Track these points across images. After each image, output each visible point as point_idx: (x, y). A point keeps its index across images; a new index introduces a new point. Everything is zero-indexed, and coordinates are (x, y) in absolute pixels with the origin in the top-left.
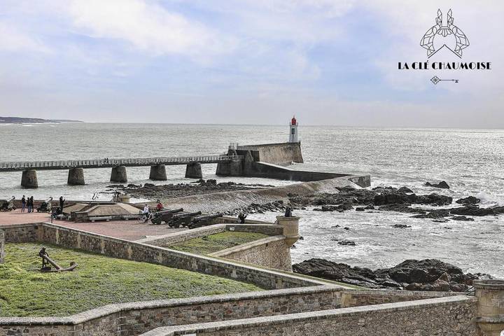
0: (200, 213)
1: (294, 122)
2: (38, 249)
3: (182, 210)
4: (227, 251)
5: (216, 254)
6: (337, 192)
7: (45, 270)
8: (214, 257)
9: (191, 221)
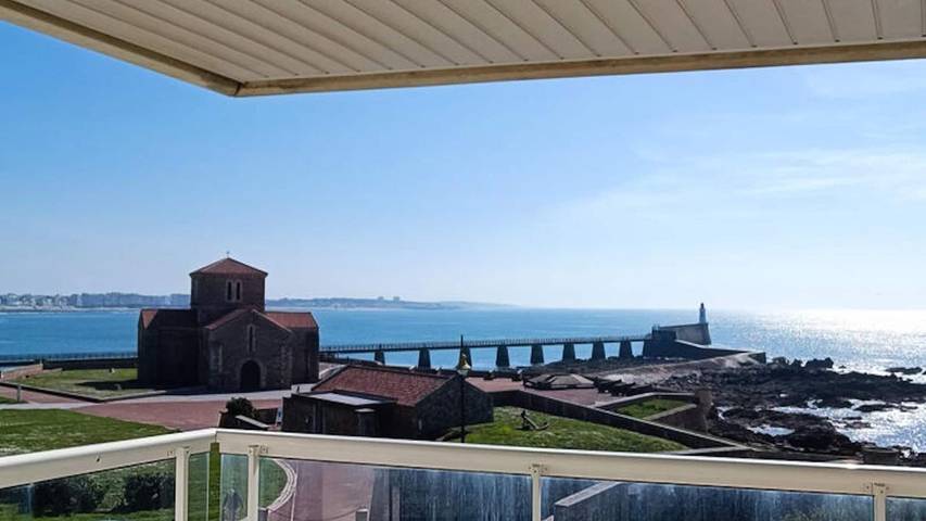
0: (634, 384)
1: (702, 305)
2: (519, 411)
3: (620, 381)
4: (657, 416)
5: (649, 418)
6: (739, 366)
7: (526, 428)
8: (646, 420)
9: (627, 389)
